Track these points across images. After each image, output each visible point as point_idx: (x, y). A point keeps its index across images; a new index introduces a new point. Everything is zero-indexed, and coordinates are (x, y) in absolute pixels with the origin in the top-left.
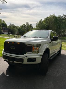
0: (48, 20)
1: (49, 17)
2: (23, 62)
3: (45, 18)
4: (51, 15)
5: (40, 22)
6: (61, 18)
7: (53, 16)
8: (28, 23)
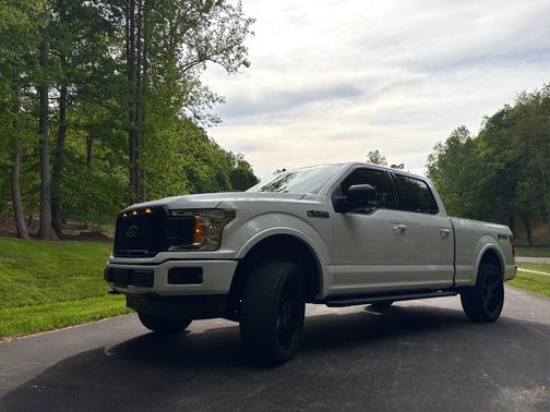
0: (507, 127)
1: (512, 106)
2: (152, 285)
3: (491, 116)
4: (530, 91)
5: (453, 142)
8: (375, 158)
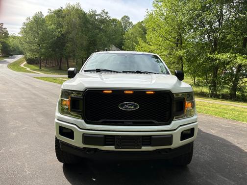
0: (62, 17)
2: (171, 144)
4: (71, 4)
5: (36, 18)
6: (96, 18)
7: (77, 10)
